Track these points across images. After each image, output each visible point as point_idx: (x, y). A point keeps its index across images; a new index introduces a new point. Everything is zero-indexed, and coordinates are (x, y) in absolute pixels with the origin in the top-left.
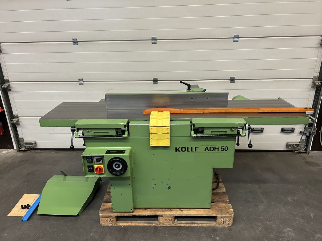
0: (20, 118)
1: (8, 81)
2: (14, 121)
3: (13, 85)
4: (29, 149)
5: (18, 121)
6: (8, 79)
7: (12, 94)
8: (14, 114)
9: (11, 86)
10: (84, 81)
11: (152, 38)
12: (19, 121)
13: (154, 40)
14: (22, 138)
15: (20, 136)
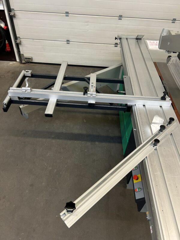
0: (21, 39)
1: (14, 10)
3: (17, 13)
4: (27, 62)
5: (20, 42)
7: (16, 21)
8: (17, 36)
9: (15, 14)
10: (69, 14)
14: (23, 54)
15: (21, 53)
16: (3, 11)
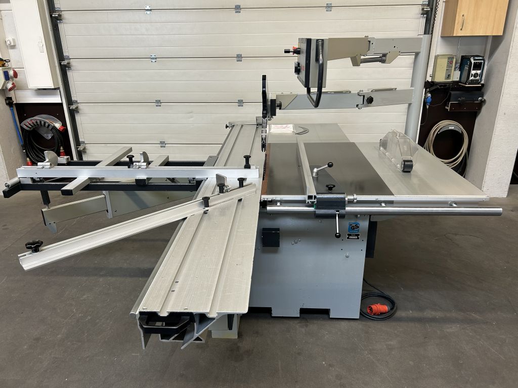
0: (87, 145)
1: (76, 102)
2: (81, 148)
3: (81, 106)
5: (84, 149)
6: (76, 99)
7: (79, 117)
8: (80, 140)
9: (79, 107)
10: (161, 103)
11: (237, 55)
12: (86, 148)
13: (239, 58)
16: (61, 104)
